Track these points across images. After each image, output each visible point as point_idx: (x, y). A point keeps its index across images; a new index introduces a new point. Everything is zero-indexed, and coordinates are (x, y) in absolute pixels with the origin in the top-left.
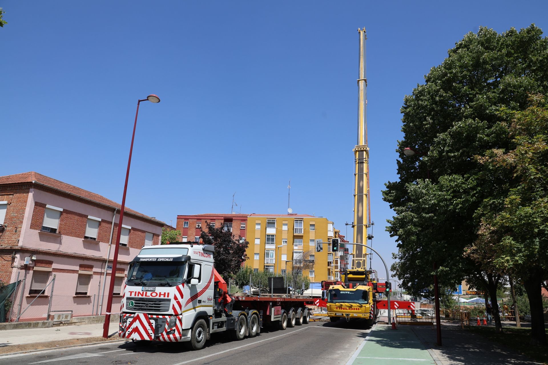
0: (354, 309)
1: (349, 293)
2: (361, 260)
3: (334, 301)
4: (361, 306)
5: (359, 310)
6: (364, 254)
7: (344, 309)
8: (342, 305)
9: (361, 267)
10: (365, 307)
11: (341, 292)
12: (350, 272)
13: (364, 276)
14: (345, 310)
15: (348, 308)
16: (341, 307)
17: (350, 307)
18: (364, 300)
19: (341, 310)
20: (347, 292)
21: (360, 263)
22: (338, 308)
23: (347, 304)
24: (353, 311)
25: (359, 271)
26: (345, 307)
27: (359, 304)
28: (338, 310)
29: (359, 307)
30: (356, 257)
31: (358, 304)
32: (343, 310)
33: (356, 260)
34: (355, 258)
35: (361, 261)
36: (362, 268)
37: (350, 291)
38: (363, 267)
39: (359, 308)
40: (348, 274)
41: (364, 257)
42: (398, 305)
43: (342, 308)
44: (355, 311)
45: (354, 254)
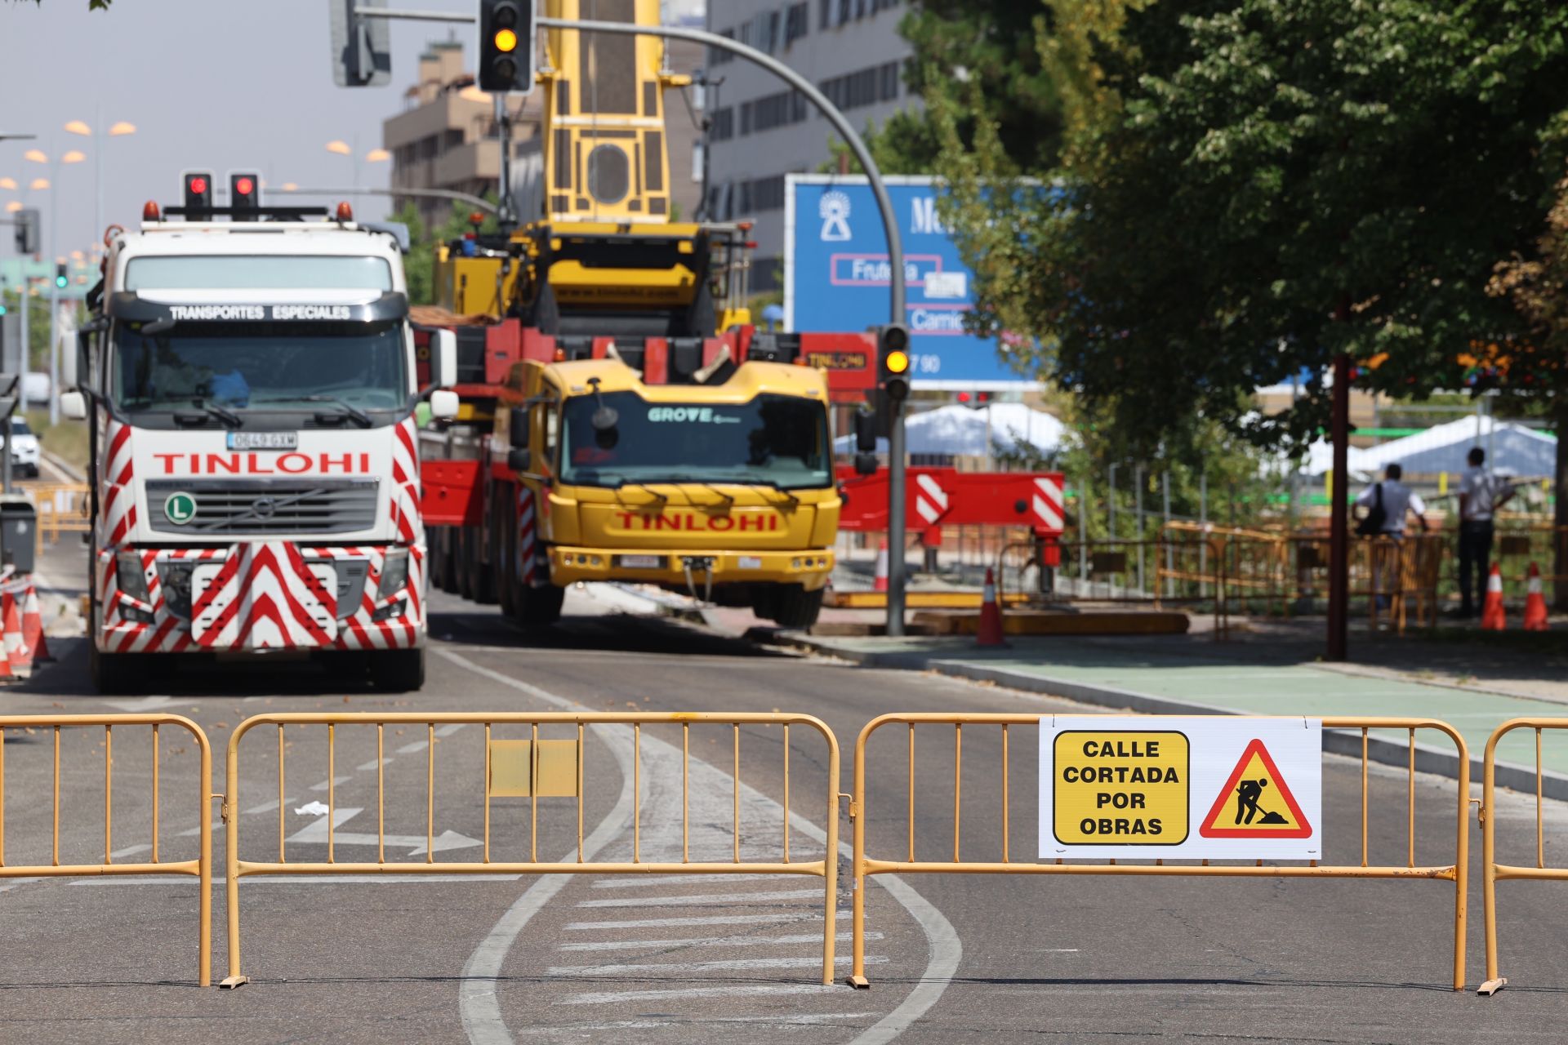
0: (744, 523)
1: (705, 415)
2: (629, 134)
3: (611, 474)
4: (791, 506)
5: (773, 527)
6: (649, 87)
7: (676, 526)
8: (662, 500)
9: (631, 194)
10: (815, 506)
11: (655, 415)
12: (566, 240)
13: (675, 276)
14: (683, 534)
15: (701, 519)
16: (653, 512)
17: (720, 511)
18: (798, 464)
19: (652, 533)
20: (692, 414)
21: (618, 156)
22: (637, 521)
23: (696, 491)
24: (735, 534)
25: (635, 232)
26: (685, 511)
27: (778, 488)
28: (637, 532)
29: (771, 510)
30: (586, 108)
31: (768, 491)
32: (667, 533)
33: (586, 133)
34: (576, 119)
35: (626, 146)
36: (635, 206)
37: (718, 408)
38: (647, 195)
39: (773, 520)
40: (558, 256)
41: (650, 111)
42: (942, 500)
43: (660, 518)
44: (751, 534)
45: (563, 85)
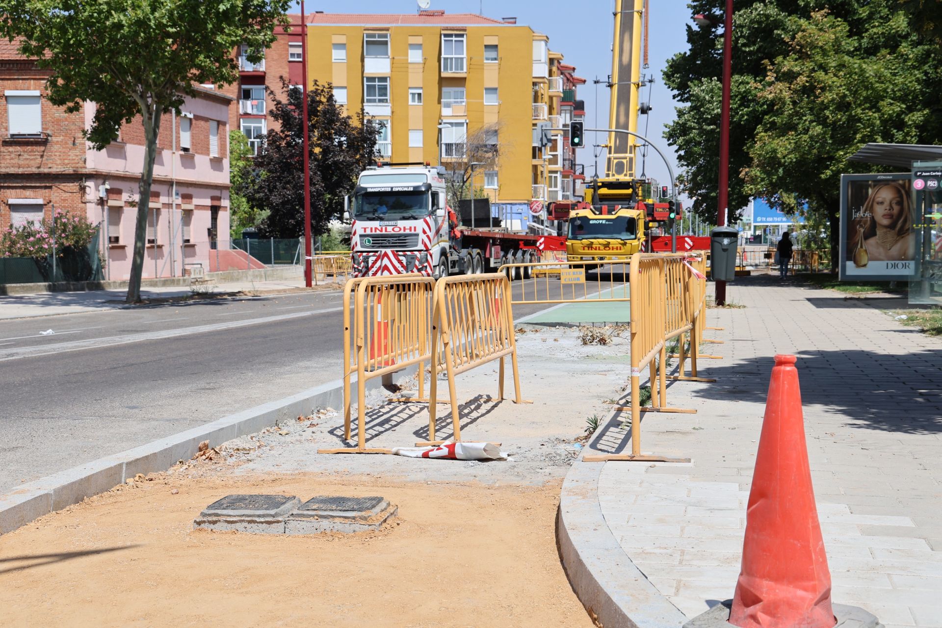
0: (613, 249)
1: (604, 222)
2: (625, 158)
3: (580, 237)
4: (625, 244)
5: (620, 249)
6: (631, 147)
7: (596, 249)
8: (592, 243)
9: (625, 172)
10: (631, 244)
11: (591, 222)
12: (603, 183)
13: (630, 191)
14: (598, 251)
15: (602, 248)
16: (590, 246)
17: (607, 246)
18: (629, 234)
19: (590, 251)
20: (601, 222)
21: (622, 163)
22: (586, 248)
23: (601, 241)
24: (611, 251)
25: (620, 181)
26: (598, 246)
27: (622, 240)
28: (586, 251)
29: (620, 245)
30: (615, 152)
31: (619, 240)
32: (594, 251)
33: (615, 158)
34: (613, 155)
35: (625, 161)
36: (626, 175)
37: (607, 220)
38: (628, 172)
40: (600, 187)
41: (631, 153)
42: (691, 243)
43: (592, 247)
44: (615, 251)
45: (610, 147)
